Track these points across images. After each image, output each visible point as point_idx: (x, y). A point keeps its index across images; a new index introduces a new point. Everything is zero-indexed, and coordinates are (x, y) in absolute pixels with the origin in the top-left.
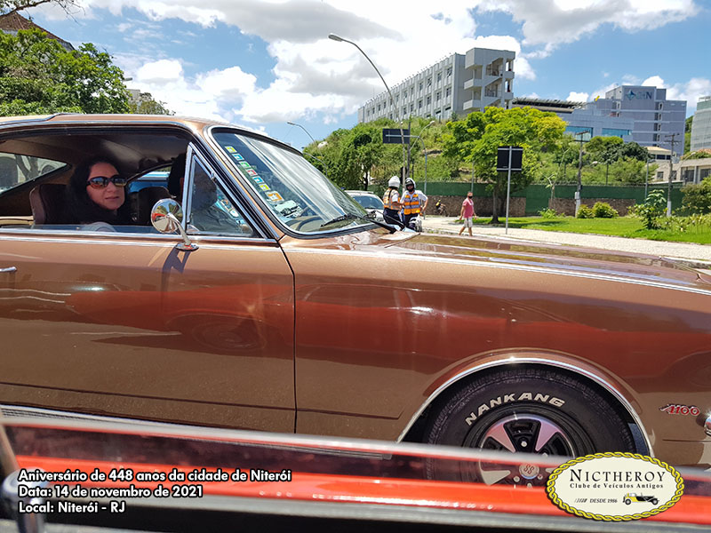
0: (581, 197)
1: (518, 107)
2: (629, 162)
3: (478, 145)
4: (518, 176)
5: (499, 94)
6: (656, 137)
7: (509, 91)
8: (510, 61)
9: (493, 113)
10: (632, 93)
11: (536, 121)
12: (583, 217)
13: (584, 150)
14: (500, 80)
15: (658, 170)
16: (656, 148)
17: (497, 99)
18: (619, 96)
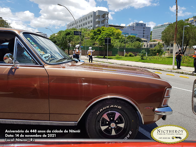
0: (126, 51)
1: (110, 27)
2: (137, 42)
3: (100, 37)
4: (110, 45)
5: (105, 23)
6: (143, 36)
7: (107, 22)
8: (108, 14)
9: (103, 28)
10: (138, 25)
11: (114, 31)
12: (126, 56)
13: (126, 39)
14: (105, 19)
15: (144, 44)
16: (143, 39)
17: (104, 24)
18: (135, 25)
